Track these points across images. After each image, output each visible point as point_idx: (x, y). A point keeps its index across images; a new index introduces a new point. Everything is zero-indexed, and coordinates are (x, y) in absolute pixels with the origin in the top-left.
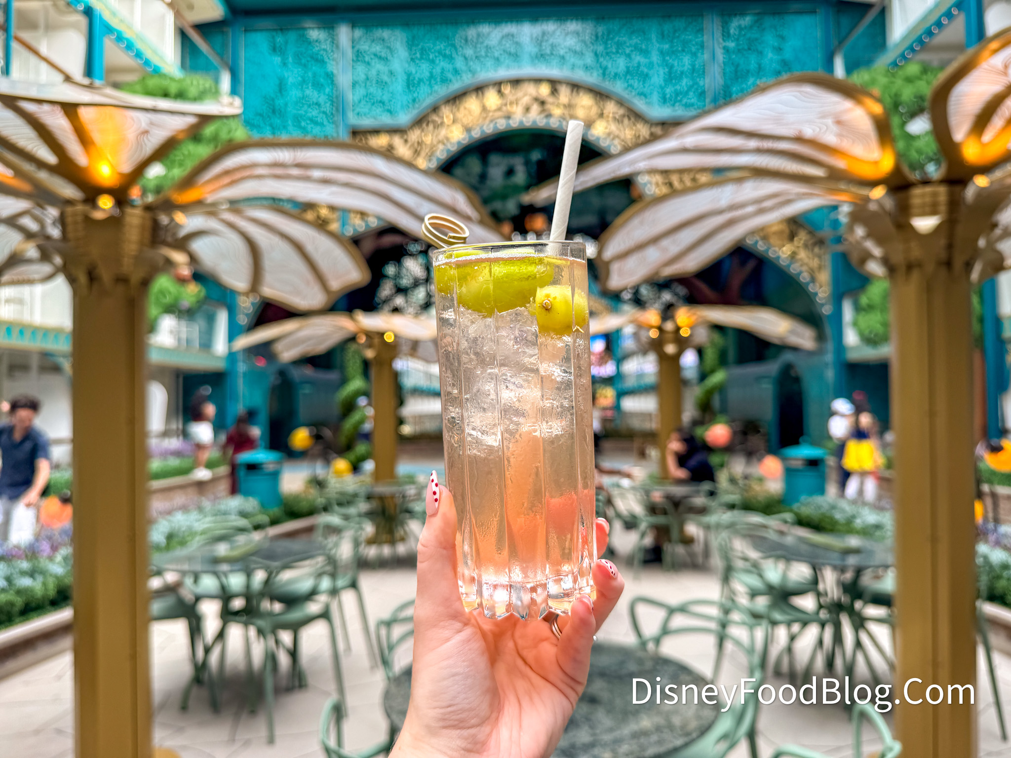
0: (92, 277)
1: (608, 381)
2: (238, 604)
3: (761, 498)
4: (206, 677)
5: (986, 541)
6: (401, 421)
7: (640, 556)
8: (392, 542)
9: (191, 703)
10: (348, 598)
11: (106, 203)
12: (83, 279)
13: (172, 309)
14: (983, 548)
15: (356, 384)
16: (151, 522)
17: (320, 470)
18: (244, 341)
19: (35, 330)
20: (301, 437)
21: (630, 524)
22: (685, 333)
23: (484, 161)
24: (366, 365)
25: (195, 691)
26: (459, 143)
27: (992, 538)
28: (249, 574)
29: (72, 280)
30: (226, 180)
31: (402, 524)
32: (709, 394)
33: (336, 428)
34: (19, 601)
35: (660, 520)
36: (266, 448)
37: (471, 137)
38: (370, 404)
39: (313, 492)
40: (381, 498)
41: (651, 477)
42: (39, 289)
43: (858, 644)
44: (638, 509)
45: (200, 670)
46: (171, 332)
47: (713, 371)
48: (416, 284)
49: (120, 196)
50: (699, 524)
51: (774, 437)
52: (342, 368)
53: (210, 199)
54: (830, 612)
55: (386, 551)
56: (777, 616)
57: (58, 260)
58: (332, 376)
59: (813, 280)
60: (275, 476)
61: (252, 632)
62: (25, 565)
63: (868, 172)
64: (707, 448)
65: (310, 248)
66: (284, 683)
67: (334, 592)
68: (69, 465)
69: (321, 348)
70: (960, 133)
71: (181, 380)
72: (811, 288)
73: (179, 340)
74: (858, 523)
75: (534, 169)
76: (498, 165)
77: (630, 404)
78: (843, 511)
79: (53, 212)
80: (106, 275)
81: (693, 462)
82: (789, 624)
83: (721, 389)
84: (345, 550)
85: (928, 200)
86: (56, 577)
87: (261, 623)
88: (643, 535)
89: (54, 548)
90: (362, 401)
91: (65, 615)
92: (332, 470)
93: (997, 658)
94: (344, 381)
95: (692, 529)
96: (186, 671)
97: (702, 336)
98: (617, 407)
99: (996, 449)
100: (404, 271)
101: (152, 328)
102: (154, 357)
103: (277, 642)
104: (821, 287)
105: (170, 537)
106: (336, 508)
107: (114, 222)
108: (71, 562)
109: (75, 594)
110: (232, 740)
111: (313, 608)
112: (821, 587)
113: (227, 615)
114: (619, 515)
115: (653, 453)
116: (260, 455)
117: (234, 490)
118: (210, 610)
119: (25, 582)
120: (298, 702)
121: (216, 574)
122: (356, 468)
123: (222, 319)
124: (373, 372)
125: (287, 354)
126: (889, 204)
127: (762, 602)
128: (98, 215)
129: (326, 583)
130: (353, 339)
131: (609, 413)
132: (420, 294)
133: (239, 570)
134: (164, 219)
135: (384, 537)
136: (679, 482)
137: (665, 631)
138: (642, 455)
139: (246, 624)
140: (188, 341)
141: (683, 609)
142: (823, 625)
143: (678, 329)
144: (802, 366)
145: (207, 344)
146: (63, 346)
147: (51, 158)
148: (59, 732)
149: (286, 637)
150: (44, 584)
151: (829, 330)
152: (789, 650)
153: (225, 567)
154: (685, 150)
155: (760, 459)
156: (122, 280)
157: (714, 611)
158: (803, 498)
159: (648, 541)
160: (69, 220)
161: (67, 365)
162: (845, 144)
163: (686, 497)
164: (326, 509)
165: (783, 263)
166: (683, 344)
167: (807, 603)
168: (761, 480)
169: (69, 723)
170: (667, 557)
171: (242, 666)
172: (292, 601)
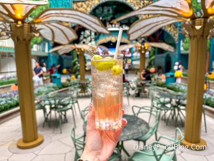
0: (18, 39)
1: (130, 58)
2: (53, 106)
3: (161, 83)
4: (48, 120)
5: (206, 93)
6: (86, 67)
7: (135, 95)
8: (85, 92)
9: (45, 125)
10: (76, 104)
11: (20, 23)
12: (16, 40)
13: (36, 43)
14: (205, 94)
15: (76, 59)
16: (34, 89)
17: (69, 78)
18: (51, 50)
19: (6, 48)
20: (65, 71)
21: (133, 89)
22: (146, 48)
23: (103, 8)
24: (78, 55)
25: (46, 123)
26: (97, 4)
27: (208, 92)
28: (55, 100)
29: (14, 40)
30: (46, 17)
31: (87, 89)
32: (151, 61)
33: (72, 69)
34: (9, 106)
35: (140, 88)
36: (57, 73)
37: (100, 2)
38: (79, 63)
39: (68, 82)
40: (82, 84)
41: (138, 79)
42: (6, 40)
43: (179, 114)
44: (135, 86)
45: (46, 119)
46: (36, 48)
47: (152, 56)
48: (88, 36)
49: (23, 21)
50: (147, 89)
51: (164, 70)
52: (73, 56)
53: (42, 21)
54: (173, 107)
55: (83, 94)
56: (162, 108)
57: (10, 35)
58: (71, 57)
59: (175, 36)
60: (60, 79)
61: (56, 112)
62: (9, 98)
63: (187, 15)
64: (150, 73)
65: (64, 31)
66: (63, 121)
67: (73, 103)
68: (16, 77)
69: (68, 52)
70: (207, 7)
71: (38, 58)
72: (174, 38)
73: (38, 49)
74: (181, 89)
75: (114, 10)
76: (106, 9)
77: (134, 63)
78: (178, 86)
79: (8, 24)
80: (21, 39)
81: (147, 76)
82: (165, 110)
83: (154, 60)
84: (75, 95)
85: (199, 22)
86: (16, 101)
87: (58, 110)
88: (136, 91)
89: (15, 95)
90: (77, 63)
91: (18, 108)
92: (71, 77)
93: (206, 116)
94: (73, 59)
95: (146, 89)
96: (43, 119)
97: (150, 49)
98: (132, 63)
99: (210, 74)
100: (85, 33)
101: (32, 47)
102: (33, 53)
103: (62, 114)
104: (176, 37)
105: (38, 92)
106: (73, 86)
107: (22, 27)
108: (19, 97)
109: (20, 104)
110: (53, 133)
111: (69, 107)
112: (172, 103)
113: (51, 108)
114: (131, 87)
115: (139, 73)
116: (56, 75)
117: (51, 81)
118: (47, 107)
119: (10, 102)
120: (66, 125)
121: (48, 100)
122: (76, 77)
123: (47, 44)
124: (79, 57)
125: (61, 53)
126: (191, 22)
127: (159, 105)
128: (18, 26)
129: (71, 102)
130: (75, 50)
131: (130, 65)
132: (89, 39)
133: (53, 100)
134: (33, 26)
135: (83, 91)
136: (144, 80)
137: (139, 112)
138: (136, 74)
139: (55, 110)
140: (40, 50)
141: (143, 108)
142: (172, 110)
143: (145, 47)
144: (171, 55)
145: (44, 51)
146: (13, 51)
147: (7, 13)
148: (19, 131)
149: (63, 113)
150: (13, 102)
151: (177, 47)
152: (165, 115)
153: (50, 99)
154: (147, 10)
155: (161, 75)
156: (25, 40)
157: (149, 109)
158: (170, 83)
159: (137, 92)
160: (12, 26)
161: (14, 55)
162: (182, 9)
163: (145, 83)
164: (71, 86)
165: (168, 32)
166: (146, 51)
167: (169, 106)
168: (161, 79)
169: (21, 129)
170: (141, 95)
171: (54, 118)
172: (64, 105)
